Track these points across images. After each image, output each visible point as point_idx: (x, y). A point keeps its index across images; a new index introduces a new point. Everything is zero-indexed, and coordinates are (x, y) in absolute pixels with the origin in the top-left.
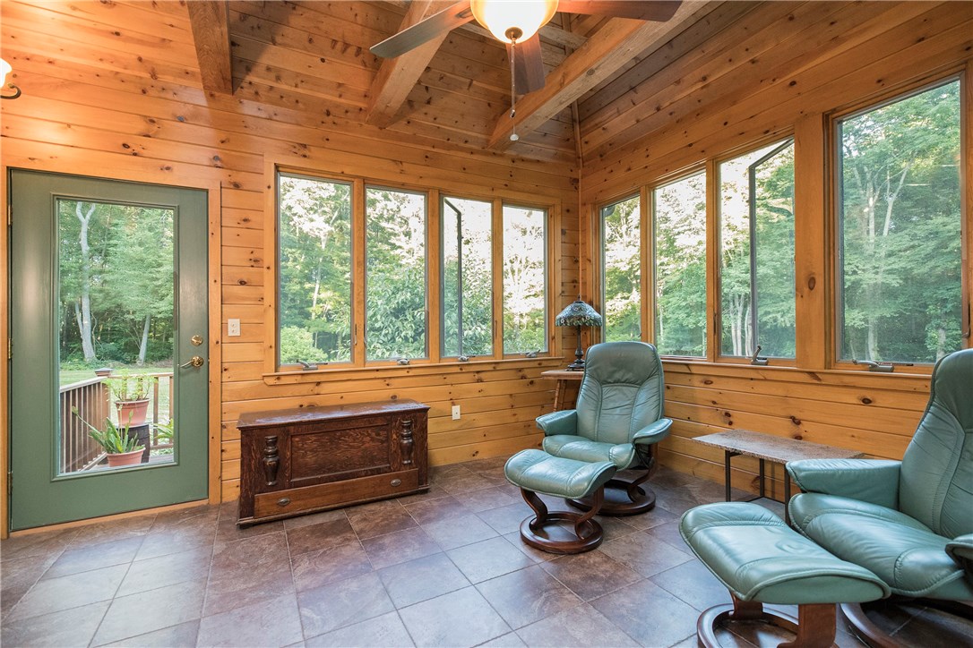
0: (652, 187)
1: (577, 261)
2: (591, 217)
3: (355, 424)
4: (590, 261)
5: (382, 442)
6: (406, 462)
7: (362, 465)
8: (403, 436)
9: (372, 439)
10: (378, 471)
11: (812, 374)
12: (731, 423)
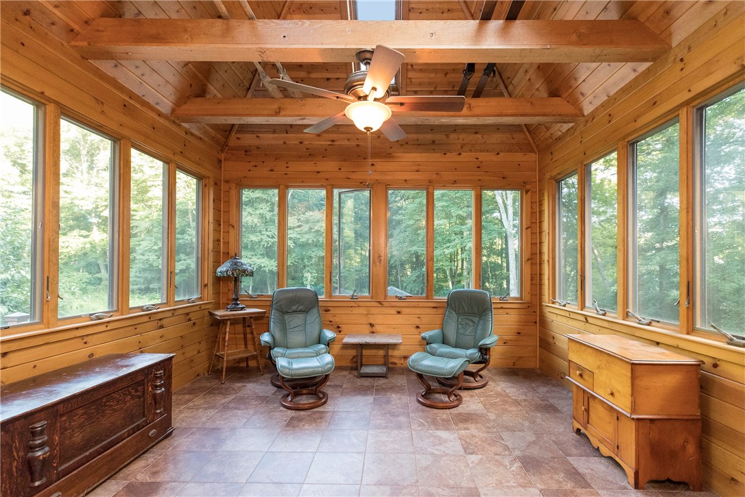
0: (287, 187)
1: (220, 225)
2: (233, 192)
3: (120, 385)
4: (233, 227)
5: (139, 397)
6: (158, 411)
7: (123, 427)
8: (156, 386)
9: (133, 397)
10: (138, 428)
11: (380, 302)
12: (340, 332)
